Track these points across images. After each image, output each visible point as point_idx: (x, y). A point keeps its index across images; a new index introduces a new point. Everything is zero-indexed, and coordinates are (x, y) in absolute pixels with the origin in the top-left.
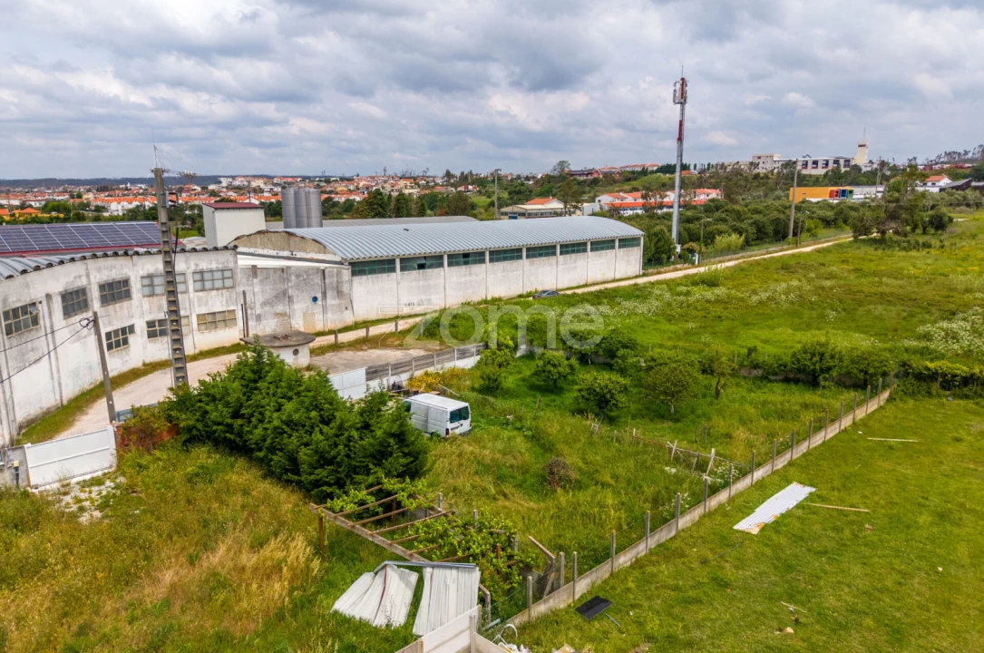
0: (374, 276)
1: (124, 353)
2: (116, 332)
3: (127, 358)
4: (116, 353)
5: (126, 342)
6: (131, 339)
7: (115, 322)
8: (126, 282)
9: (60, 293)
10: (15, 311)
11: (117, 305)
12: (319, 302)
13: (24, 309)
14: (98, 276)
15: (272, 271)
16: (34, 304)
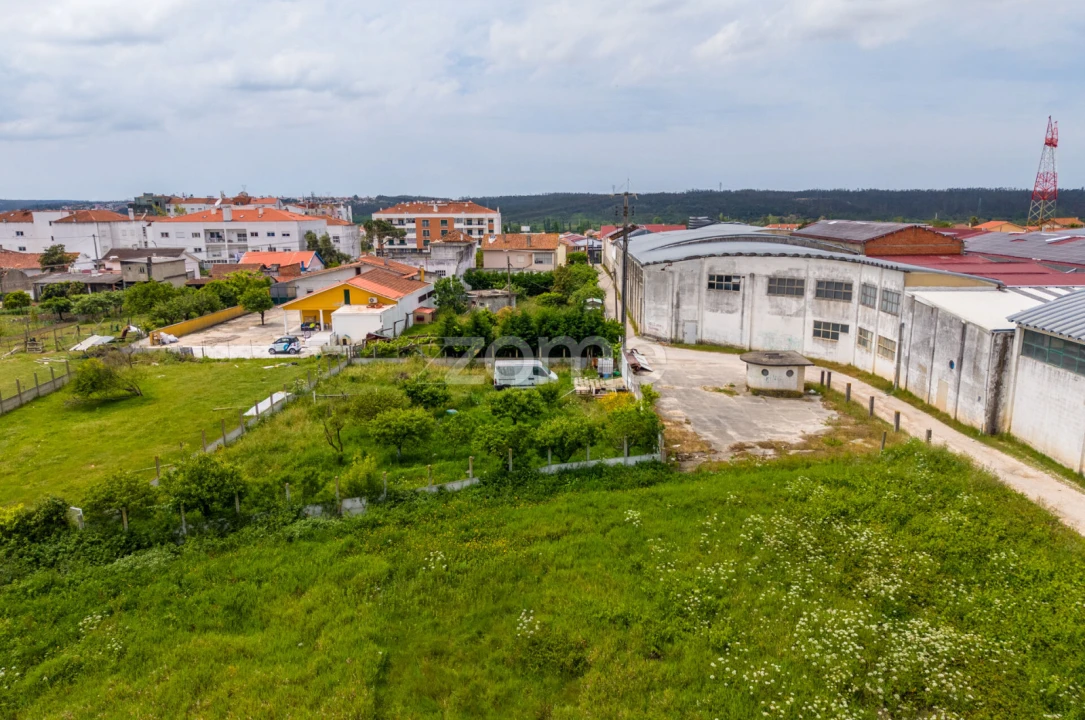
0: (1054, 369)
1: (830, 345)
2: (827, 325)
3: (831, 350)
4: (821, 342)
5: (835, 337)
6: (842, 336)
7: (826, 316)
8: (849, 286)
9: (767, 276)
10: (720, 278)
11: (832, 303)
12: (955, 371)
13: (728, 278)
14: (817, 273)
15: (924, 308)
16: (738, 277)
